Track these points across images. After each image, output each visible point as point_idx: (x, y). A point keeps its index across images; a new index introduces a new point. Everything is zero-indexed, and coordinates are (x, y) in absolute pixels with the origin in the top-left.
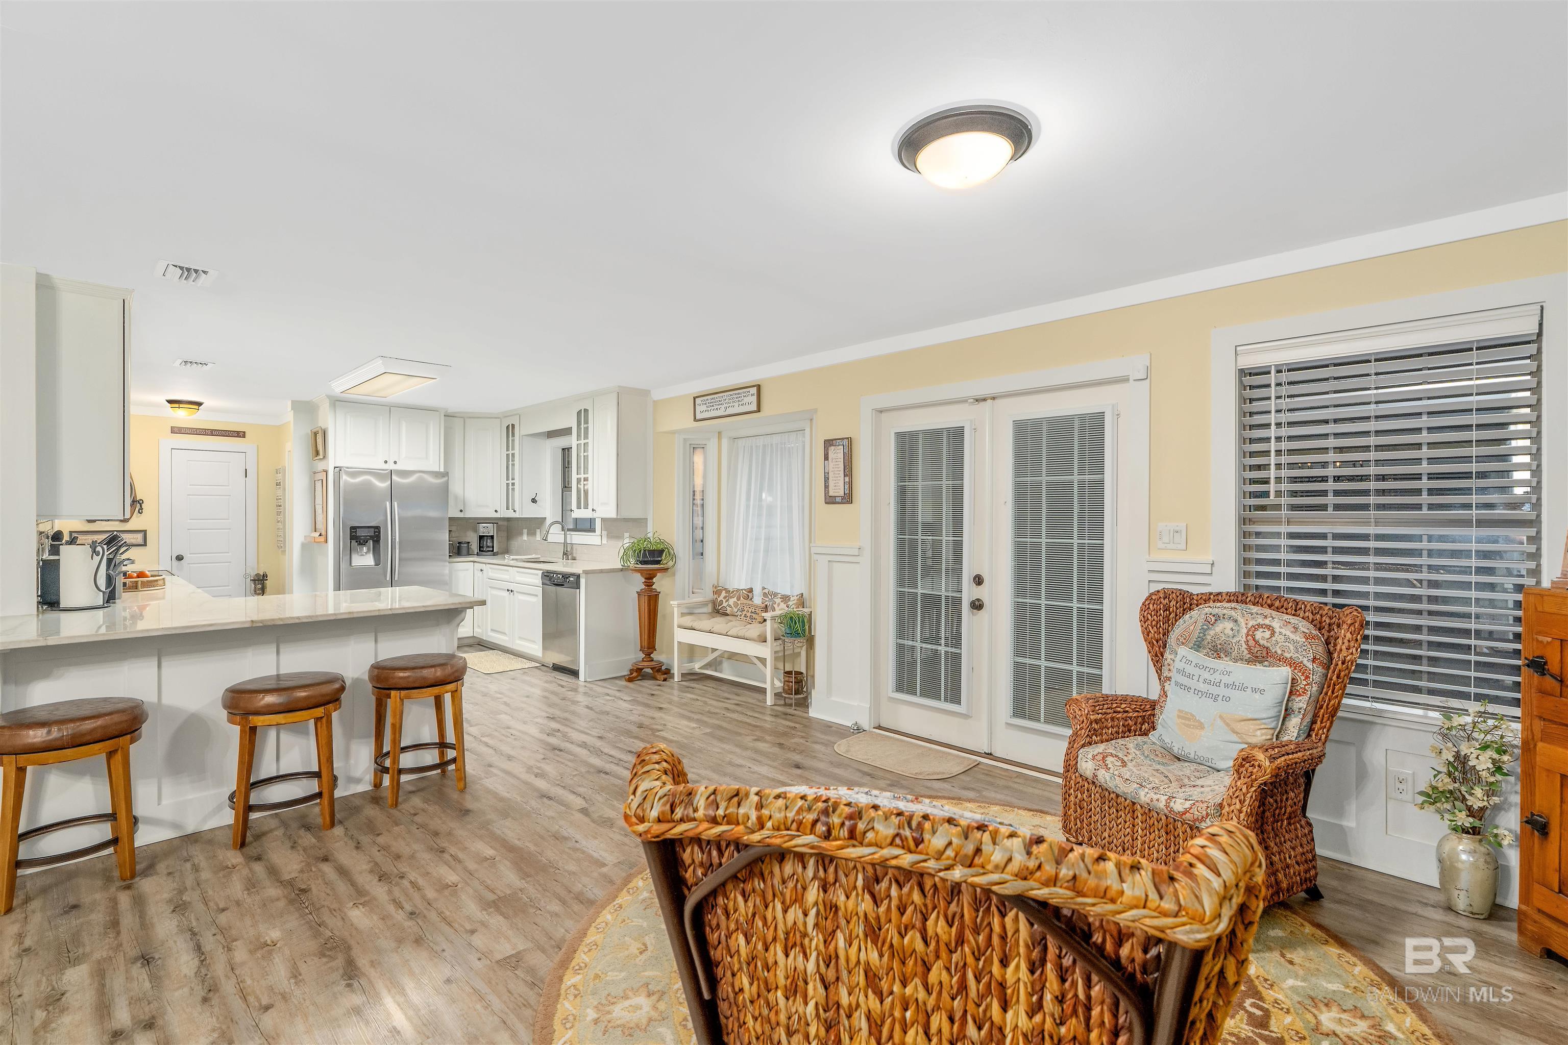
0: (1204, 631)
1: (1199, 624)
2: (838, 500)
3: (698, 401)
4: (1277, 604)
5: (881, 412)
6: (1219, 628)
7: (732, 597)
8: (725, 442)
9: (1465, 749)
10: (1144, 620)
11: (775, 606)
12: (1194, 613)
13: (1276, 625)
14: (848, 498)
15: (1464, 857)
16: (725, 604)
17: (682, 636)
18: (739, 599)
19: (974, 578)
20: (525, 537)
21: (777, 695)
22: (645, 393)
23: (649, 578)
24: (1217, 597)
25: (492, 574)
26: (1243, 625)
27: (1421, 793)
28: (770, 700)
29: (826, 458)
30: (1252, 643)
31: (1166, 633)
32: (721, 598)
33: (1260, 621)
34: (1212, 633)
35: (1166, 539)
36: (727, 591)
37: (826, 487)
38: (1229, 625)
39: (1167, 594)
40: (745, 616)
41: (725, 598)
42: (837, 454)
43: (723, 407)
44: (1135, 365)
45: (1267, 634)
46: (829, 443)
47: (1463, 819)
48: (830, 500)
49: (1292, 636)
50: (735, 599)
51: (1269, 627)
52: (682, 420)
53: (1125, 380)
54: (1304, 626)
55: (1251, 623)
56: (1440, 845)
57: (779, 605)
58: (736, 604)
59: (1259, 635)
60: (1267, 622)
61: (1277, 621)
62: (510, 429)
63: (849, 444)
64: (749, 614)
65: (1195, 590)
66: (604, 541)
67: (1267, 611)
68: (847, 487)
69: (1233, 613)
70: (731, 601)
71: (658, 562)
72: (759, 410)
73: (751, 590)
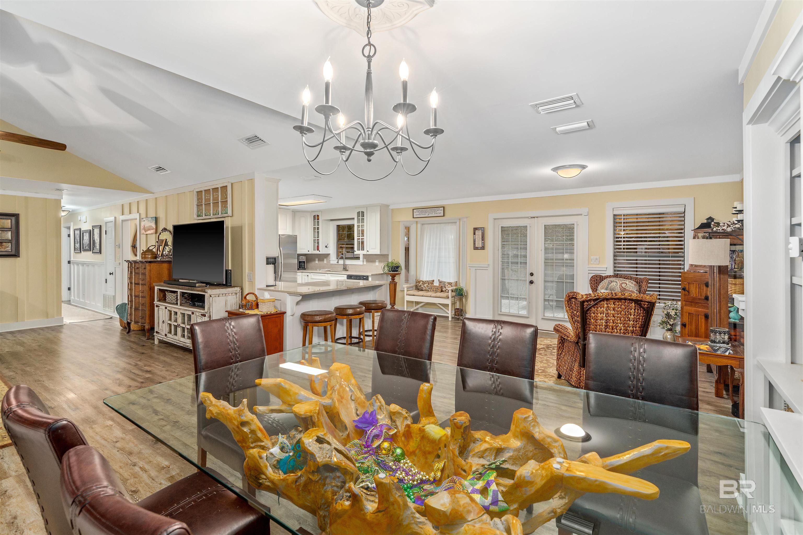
0: (608, 285)
1: (607, 284)
2: (479, 248)
3: (415, 211)
4: (626, 277)
5: (495, 219)
6: (612, 284)
7: (425, 284)
8: (419, 225)
9: (669, 311)
10: (591, 283)
11: (446, 286)
12: (605, 281)
13: (627, 282)
14: (483, 248)
15: (669, 337)
16: (422, 286)
17: (407, 298)
18: (429, 284)
19: (530, 274)
20: (317, 262)
21: (452, 318)
22: (388, 206)
23: (393, 277)
24: (610, 276)
25: (313, 277)
26: (619, 283)
27: (659, 323)
28: (450, 319)
29: (474, 234)
30: (621, 287)
31: (597, 287)
32: (421, 284)
33: (623, 282)
34: (610, 285)
35: (593, 261)
36: (423, 282)
37: (474, 244)
38: (615, 283)
39: (597, 276)
40: (433, 290)
41: (422, 284)
42: (479, 233)
43: (427, 214)
44: (584, 211)
45: (625, 285)
46: (475, 229)
47: (669, 327)
48: (476, 248)
49: (631, 285)
50: (427, 284)
51: (625, 283)
52: (407, 218)
53: (581, 215)
54: (634, 283)
55: (621, 282)
56: (663, 335)
57: (447, 286)
58: (427, 286)
59: (623, 285)
60: (625, 282)
61: (627, 281)
62: (316, 218)
63: (483, 230)
64: (434, 290)
65: (603, 275)
66: (365, 263)
67: (625, 279)
68: (483, 244)
69: (616, 280)
70: (425, 285)
71: (397, 271)
72: (444, 216)
73: (433, 281)
